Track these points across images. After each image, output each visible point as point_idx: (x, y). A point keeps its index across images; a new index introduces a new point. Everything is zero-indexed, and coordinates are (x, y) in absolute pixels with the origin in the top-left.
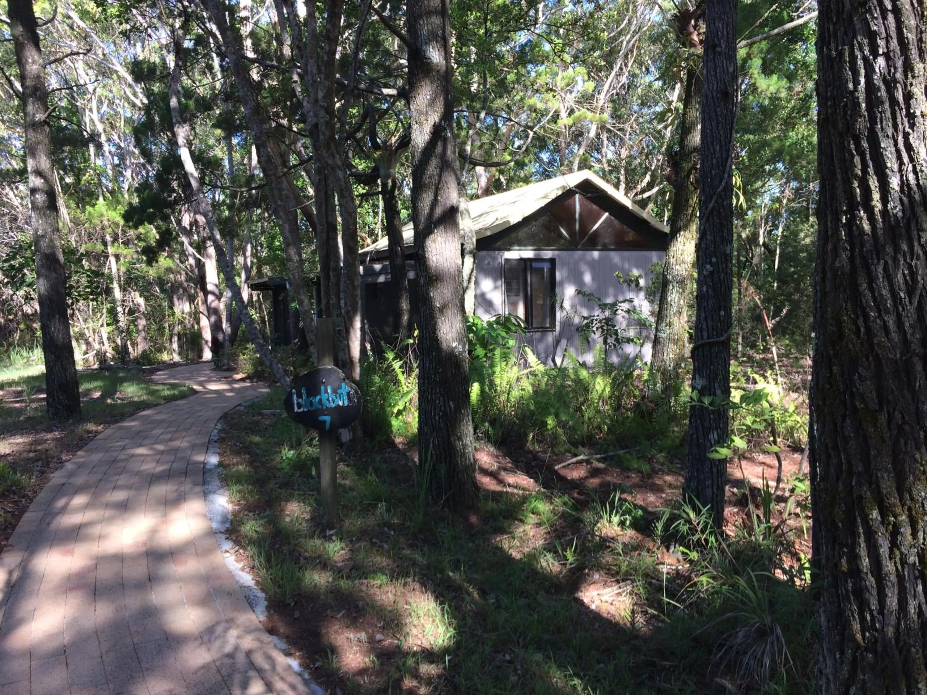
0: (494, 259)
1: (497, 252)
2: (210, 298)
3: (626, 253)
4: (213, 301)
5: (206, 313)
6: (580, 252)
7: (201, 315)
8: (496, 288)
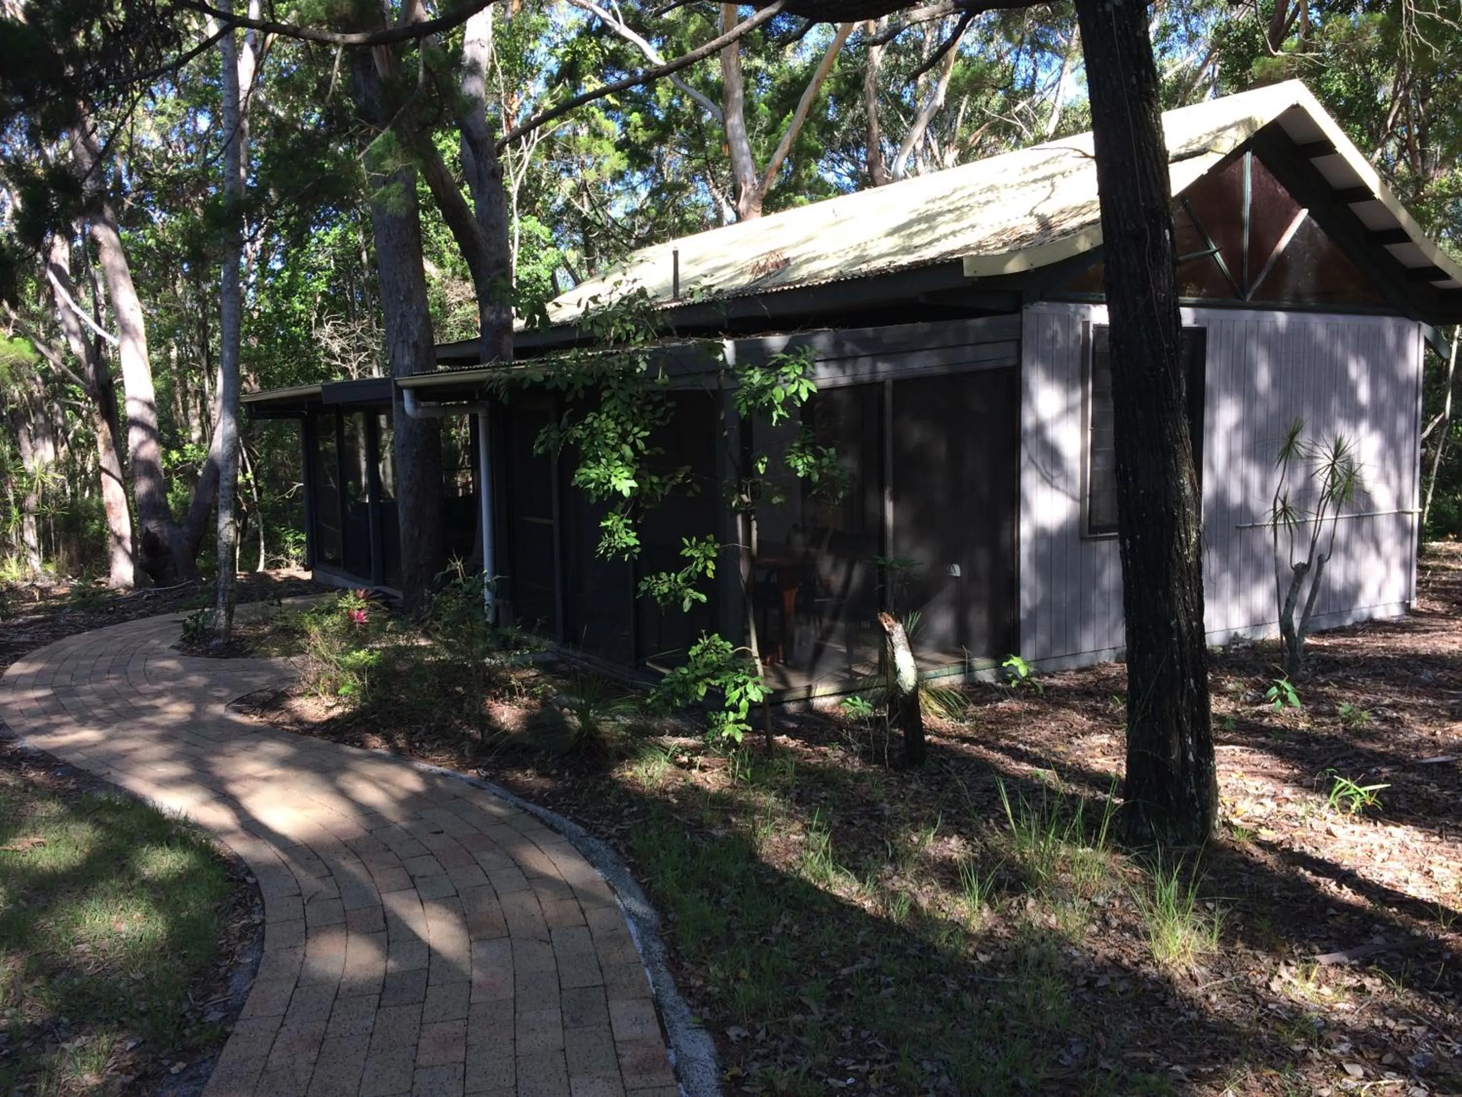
0: (1068, 323)
1: (1072, 306)
2: (135, 436)
3: (1341, 320)
4: (142, 444)
5: (116, 471)
6: (1249, 314)
7: (104, 476)
8: (1069, 410)
